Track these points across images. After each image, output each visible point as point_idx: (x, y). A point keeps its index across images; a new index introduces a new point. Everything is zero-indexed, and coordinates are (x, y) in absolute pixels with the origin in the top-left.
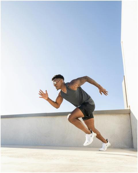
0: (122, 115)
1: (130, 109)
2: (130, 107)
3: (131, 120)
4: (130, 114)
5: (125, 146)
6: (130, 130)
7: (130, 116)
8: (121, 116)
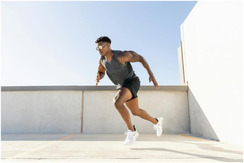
0: (178, 92)
1: (188, 86)
2: (188, 83)
3: (189, 99)
4: (187, 91)
5: (182, 131)
6: (188, 110)
7: (188, 94)
8: (178, 94)
